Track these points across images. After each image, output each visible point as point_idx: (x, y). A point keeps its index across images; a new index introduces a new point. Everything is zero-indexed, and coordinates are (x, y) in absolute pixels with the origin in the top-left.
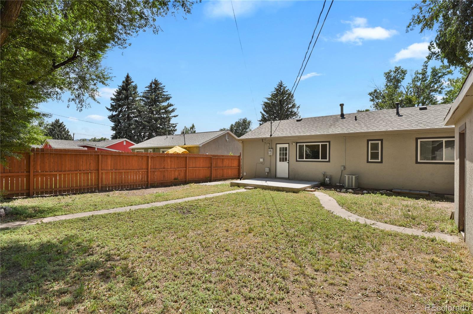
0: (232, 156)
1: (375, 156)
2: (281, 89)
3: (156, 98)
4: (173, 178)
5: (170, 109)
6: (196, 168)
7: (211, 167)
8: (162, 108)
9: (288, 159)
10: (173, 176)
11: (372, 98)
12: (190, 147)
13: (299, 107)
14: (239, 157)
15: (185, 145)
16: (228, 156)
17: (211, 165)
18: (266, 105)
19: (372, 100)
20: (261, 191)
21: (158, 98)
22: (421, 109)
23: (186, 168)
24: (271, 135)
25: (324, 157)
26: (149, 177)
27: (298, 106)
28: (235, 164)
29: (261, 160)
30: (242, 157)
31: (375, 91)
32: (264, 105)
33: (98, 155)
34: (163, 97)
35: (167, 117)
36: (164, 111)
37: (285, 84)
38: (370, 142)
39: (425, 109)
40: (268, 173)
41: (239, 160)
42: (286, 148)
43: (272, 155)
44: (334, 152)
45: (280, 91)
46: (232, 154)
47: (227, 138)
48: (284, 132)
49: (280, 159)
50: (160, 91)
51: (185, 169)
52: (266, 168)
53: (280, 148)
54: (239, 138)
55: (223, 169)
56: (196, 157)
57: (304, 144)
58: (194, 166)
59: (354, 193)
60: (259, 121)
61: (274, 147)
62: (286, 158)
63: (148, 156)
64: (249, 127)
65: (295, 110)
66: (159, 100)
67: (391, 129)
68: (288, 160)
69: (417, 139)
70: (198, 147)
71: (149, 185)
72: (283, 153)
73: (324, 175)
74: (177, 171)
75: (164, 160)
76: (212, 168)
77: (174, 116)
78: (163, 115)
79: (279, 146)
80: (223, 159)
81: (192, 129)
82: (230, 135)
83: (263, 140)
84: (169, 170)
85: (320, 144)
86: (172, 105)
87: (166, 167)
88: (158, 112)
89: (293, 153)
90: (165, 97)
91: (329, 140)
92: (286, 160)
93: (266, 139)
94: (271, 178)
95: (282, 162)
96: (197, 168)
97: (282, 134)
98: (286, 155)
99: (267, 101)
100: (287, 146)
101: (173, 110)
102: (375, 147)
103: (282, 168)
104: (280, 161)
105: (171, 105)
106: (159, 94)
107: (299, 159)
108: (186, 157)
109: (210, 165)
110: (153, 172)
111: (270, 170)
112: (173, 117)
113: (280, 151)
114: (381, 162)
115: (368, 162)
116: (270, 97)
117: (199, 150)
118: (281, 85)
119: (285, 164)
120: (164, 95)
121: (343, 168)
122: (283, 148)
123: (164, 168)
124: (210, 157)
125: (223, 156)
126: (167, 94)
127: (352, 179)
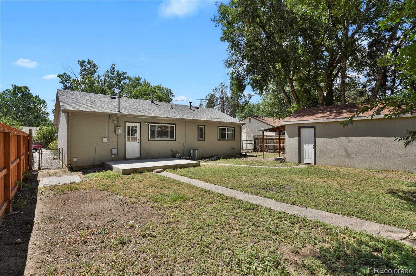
1: (201, 137)
24: (119, 111)
25: (172, 136)
29: (105, 140)
38: (199, 127)
40: (115, 155)
44: (180, 133)
52: (113, 150)
53: (129, 127)
57: (156, 125)
61: (123, 124)
68: (140, 140)
69: (218, 127)
73: (174, 151)
79: (128, 124)
83: (110, 116)
85: (169, 125)
89: (144, 132)
91: (175, 123)
92: (135, 139)
93: (113, 114)
94: (119, 160)
95: (131, 142)
98: (136, 135)
100: (137, 125)
102: (201, 130)
103: (132, 148)
104: (129, 140)
107: (151, 138)
111: (118, 151)
114: (204, 140)
115: (198, 140)
119: (136, 144)
121: (185, 145)
122: (133, 127)
127: (199, 152)
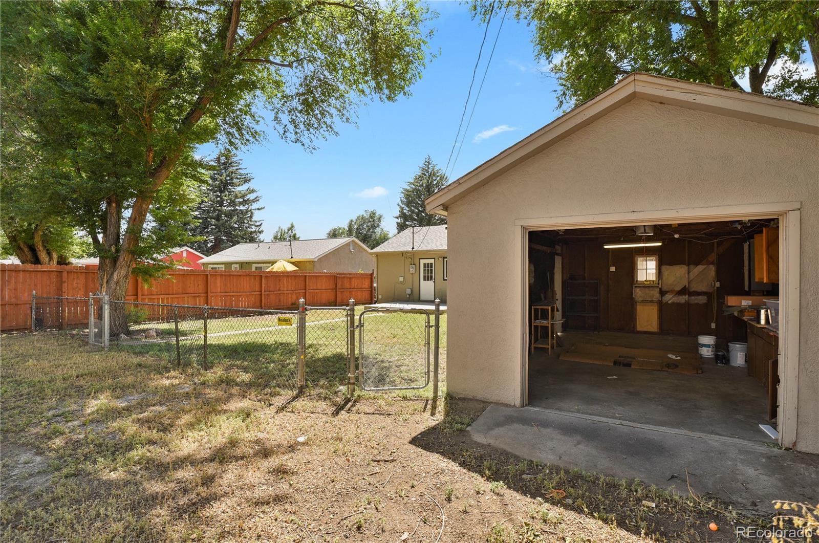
0: (362, 274)
2: (428, 168)
3: (228, 178)
4: (290, 303)
5: (251, 197)
6: (317, 291)
7: (336, 289)
8: (239, 195)
9: (434, 277)
10: (290, 299)
12: (300, 262)
14: (372, 274)
15: (292, 259)
16: (357, 274)
17: (336, 286)
18: (406, 193)
20: (402, 315)
21: (232, 179)
23: (305, 289)
24: (413, 248)
26: (263, 301)
28: (366, 284)
29: (401, 279)
30: (375, 275)
32: (403, 193)
33: (207, 275)
34: (239, 177)
35: (247, 211)
36: (241, 200)
37: (434, 161)
40: (409, 295)
41: (371, 279)
42: (432, 264)
43: (414, 272)
45: (428, 172)
46: (362, 272)
47: (351, 248)
48: (428, 243)
49: (424, 277)
50: (234, 168)
51: (303, 291)
52: (407, 290)
53: (425, 264)
54: (372, 251)
55: (350, 292)
56: (317, 276)
58: (315, 288)
60: (396, 217)
61: (417, 262)
62: (432, 277)
64: (378, 225)
66: (233, 183)
68: (434, 279)
70: (312, 261)
72: (428, 270)
74: (294, 294)
75: (280, 280)
76: (338, 290)
77: (258, 209)
78: (239, 207)
79: (423, 262)
80: (350, 278)
81: (290, 231)
82: (356, 243)
83: (403, 254)
84: (285, 292)
86: (256, 191)
87: (281, 289)
88: (232, 203)
89: (439, 270)
90: (243, 177)
92: (431, 279)
94: (413, 301)
95: (426, 282)
96: (319, 291)
97: (426, 246)
98: (431, 273)
99: (407, 187)
100: (432, 261)
101: (256, 200)
103: (427, 289)
104: (424, 280)
105: (253, 191)
106: (232, 173)
108: (306, 276)
109: (334, 287)
110: (267, 295)
111: (412, 291)
112: (257, 211)
113: (425, 267)
116: (412, 181)
117: (314, 266)
118: (428, 163)
119: (430, 284)
120: (241, 174)
122: (428, 264)
123: (279, 290)
124: (334, 276)
125: (350, 274)
126: (246, 173)
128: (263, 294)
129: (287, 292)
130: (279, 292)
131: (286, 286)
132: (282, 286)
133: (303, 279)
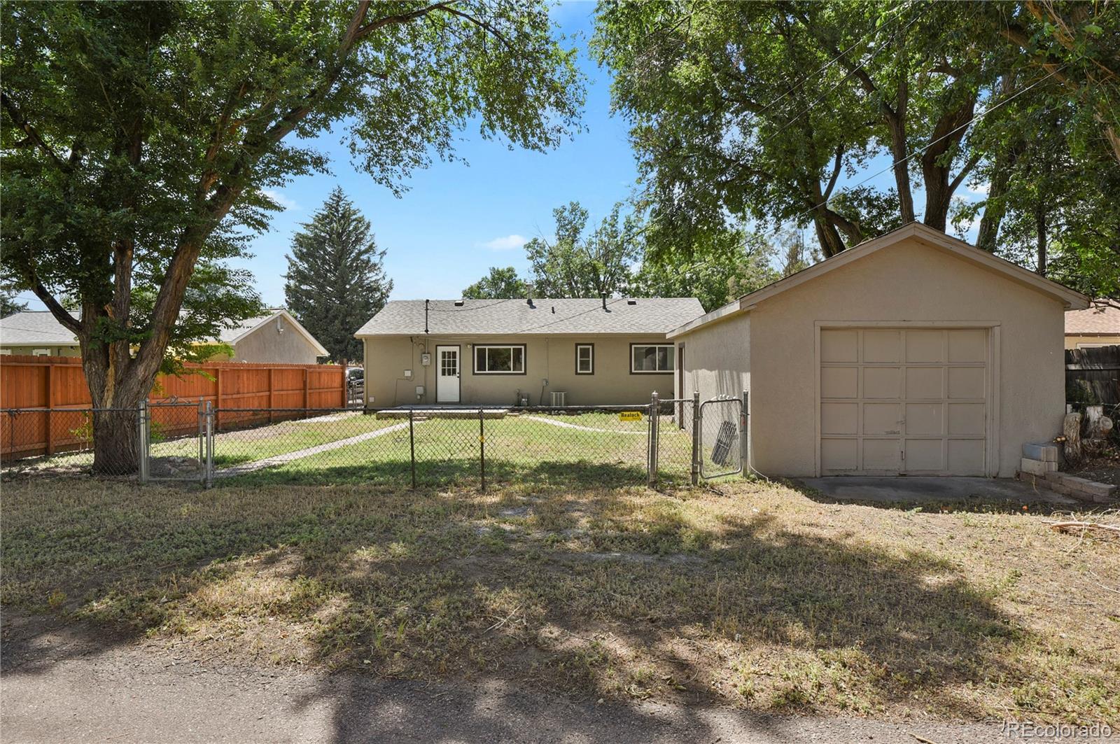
1: (585, 365)
2: (339, 206)
6: (282, 393)
7: (305, 389)
9: (458, 371)
10: (251, 407)
11: (530, 255)
13: (384, 253)
14: (344, 368)
17: (305, 385)
18: (300, 240)
19: (531, 258)
22: (630, 303)
23: (270, 391)
24: (426, 331)
25: (517, 367)
27: (381, 251)
28: (337, 382)
29: (408, 374)
31: (535, 241)
32: (297, 240)
38: (579, 347)
39: (634, 303)
40: (421, 395)
41: (343, 374)
42: (454, 353)
43: (427, 363)
44: (532, 359)
45: (337, 211)
47: (279, 326)
49: (444, 370)
51: (267, 393)
52: (418, 388)
53: (444, 353)
55: (320, 393)
56: (282, 370)
58: (281, 387)
59: (568, 415)
61: (432, 349)
62: (455, 370)
63: (217, 370)
65: (375, 259)
67: (603, 332)
68: (460, 373)
69: (631, 345)
71: (220, 428)
72: (449, 361)
73: (518, 394)
74: (257, 398)
75: (238, 376)
76: (307, 391)
79: (441, 349)
82: (285, 318)
83: (412, 338)
84: (246, 395)
85: (512, 347)
87: (241, 391)
89: (466, 360)
91: (524, 343)
92: (455, 372)
93: (418, 336)
94: (427, 404)
95: (447, 377)
96: (285, 392)
97: (446, 329)
98: (454, 365)
99: (304, 232)
100: (456, 349)
102: (585, 353)
103: (448, 386)
104: (444, 374)
107: (478, 370)
108: (270, 370)
109: (302, 386)
111: (425, 390)
113: (444, 356)
114: (593, 373)
115: (577, 373)
116: (311, 221)
118: (338, 198)
119: (454, 380)
121: (544, 383)
122: (449, 353)
123: (238, 393)
124: (303, 370)
127: (561, 398)
128: (220, 398)
129: (250, 395)
130: (238, 396)
131: (246, 385)
132: (241, 385)
133: (266, 374)
